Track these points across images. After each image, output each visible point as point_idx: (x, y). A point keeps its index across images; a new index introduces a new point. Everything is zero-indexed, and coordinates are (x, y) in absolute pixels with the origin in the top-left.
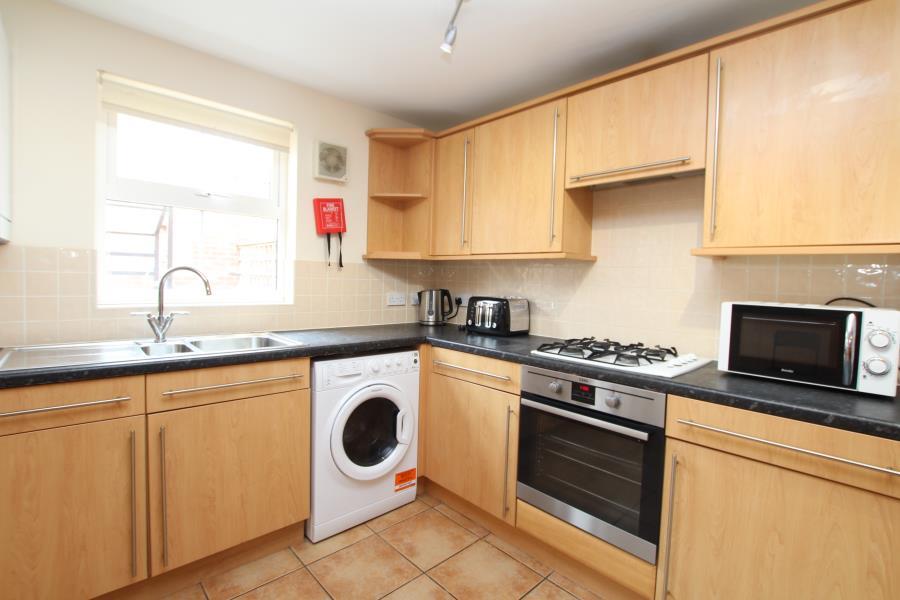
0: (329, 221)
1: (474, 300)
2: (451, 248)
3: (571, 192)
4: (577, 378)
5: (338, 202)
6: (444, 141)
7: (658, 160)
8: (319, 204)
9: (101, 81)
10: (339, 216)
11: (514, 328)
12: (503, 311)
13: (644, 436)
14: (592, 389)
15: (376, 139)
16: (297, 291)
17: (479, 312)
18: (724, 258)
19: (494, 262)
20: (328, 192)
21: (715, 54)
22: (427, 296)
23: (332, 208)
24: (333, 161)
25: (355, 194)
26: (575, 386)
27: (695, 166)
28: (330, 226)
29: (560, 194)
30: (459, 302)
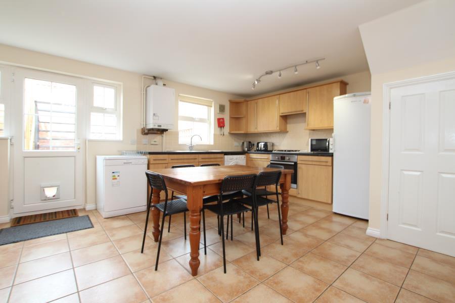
0: (221, 123)
1: (258, 143)
2: (252, 130)
3: (281, 116)
4: (281, 155)
5: (223, 119)
6: (249, 102)
7: (298, 110)
8: (219, 120)
9: (179, 96)
10: (223, 123)
11: (269, 149)
12: (266, 145)
13: (293, 163)
14: (284, 157)
15: (232, 102)
16: (214, 142)
17: (260, 146)
18: (314, 130)
19: (263, 133)
20: (221, 116)
21: (307, 90)
22: (245, 143)
23: (221, 120)
24: (222, 109)
25: (226, 117)
26: (282, 157)
27: (304, 112)
28: (221, 125)
29: (279, 117)
30: (253, 145)
